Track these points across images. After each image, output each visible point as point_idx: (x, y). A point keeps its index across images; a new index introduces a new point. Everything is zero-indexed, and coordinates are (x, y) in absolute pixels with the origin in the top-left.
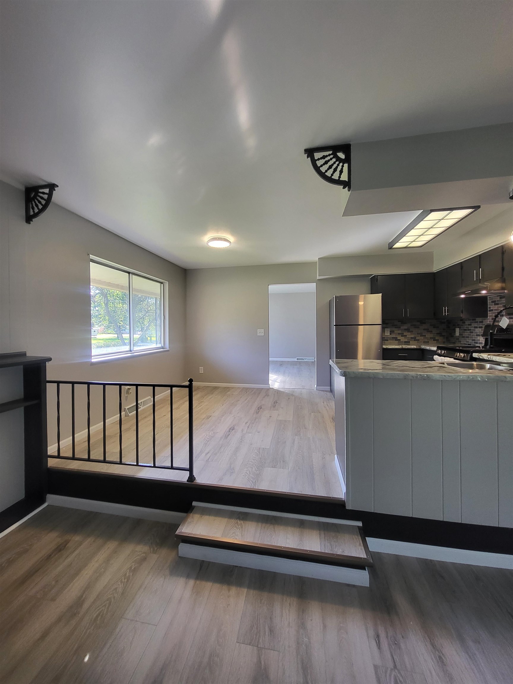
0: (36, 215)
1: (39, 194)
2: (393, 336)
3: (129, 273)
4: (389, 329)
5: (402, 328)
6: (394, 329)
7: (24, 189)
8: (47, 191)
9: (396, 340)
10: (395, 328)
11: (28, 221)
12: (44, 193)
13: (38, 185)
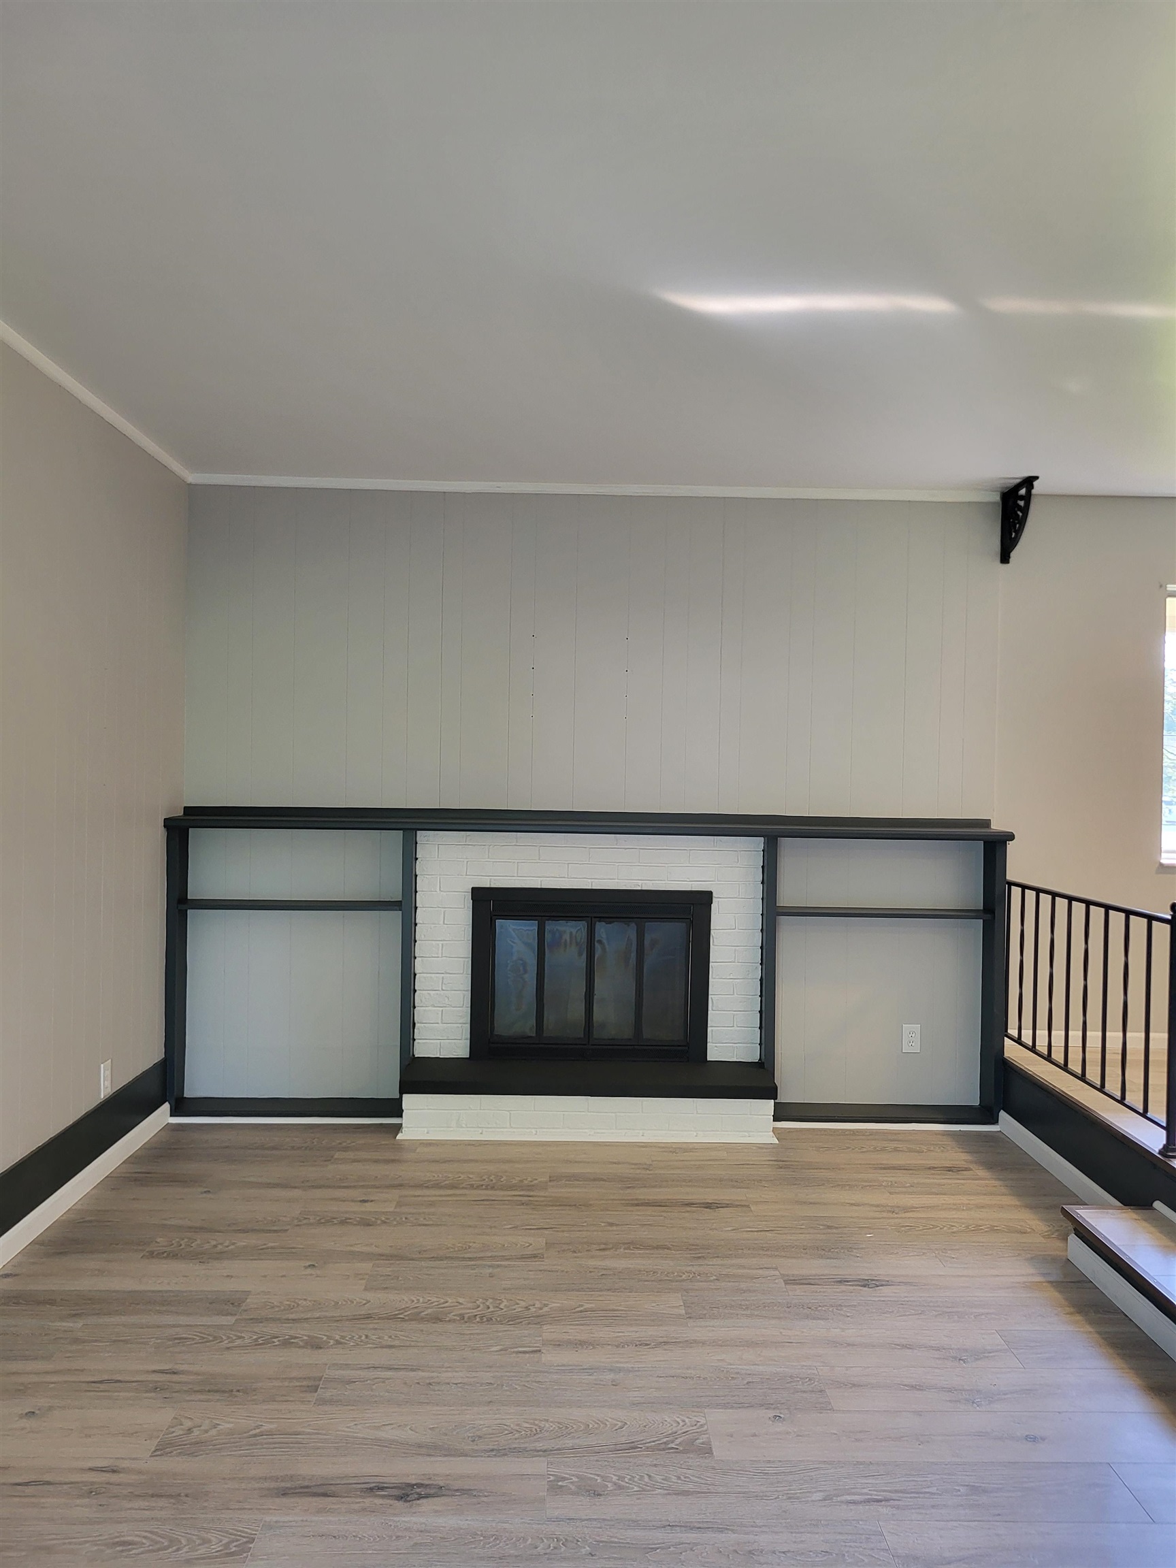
0: (1019, 543)
1: (1018, 501)
7: (1000, 497)
8: (1024, 491)
11: (1005, 558)
12: (1022, 498)
13: (1013, 485)
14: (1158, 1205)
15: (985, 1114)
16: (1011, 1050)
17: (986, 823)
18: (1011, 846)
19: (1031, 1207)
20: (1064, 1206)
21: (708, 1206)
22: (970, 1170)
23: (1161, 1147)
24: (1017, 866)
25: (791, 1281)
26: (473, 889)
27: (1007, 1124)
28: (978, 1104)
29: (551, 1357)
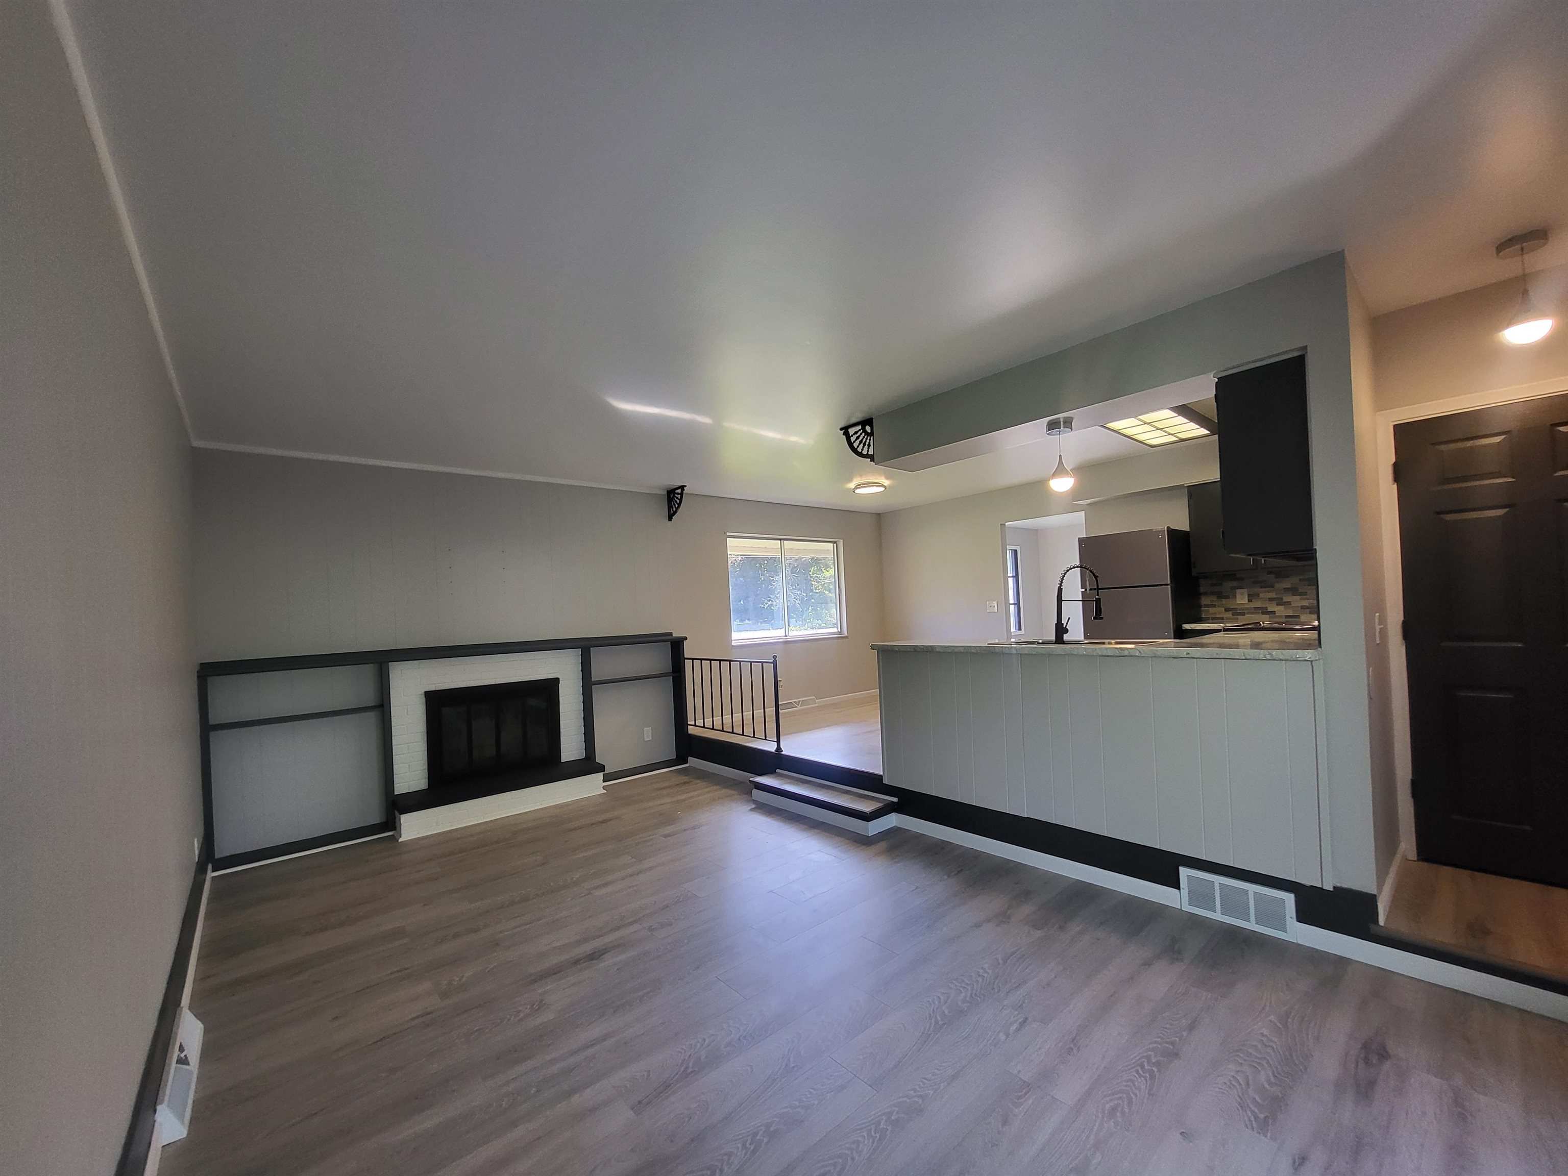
0: (675, 513)
1: (676, 495)
2: (1257, 604)
3: (781, 540)
4: (1245, 591)
5: (1277, 586)
6: (1257, 590)
7: (666, 493)
8: (679, 491)
9: (1263, 613)
10: (1261, 587)
11: (670, 519)
12: (678, 494)
13: (672, 489)
14: (777, 770)
15: (681, 759)
16: (691, 730)
17: (671, 634)
18: (685, 643)
19: (725, 788)
20: (750, 779)
21: (603, 822)
22: (691, 782)
23: (775, 749)
24: (689, 651)
25: (666, 836)
26: (426, 692)
27: (693, 762)
28: (675, 757)
29: (597, 893)
